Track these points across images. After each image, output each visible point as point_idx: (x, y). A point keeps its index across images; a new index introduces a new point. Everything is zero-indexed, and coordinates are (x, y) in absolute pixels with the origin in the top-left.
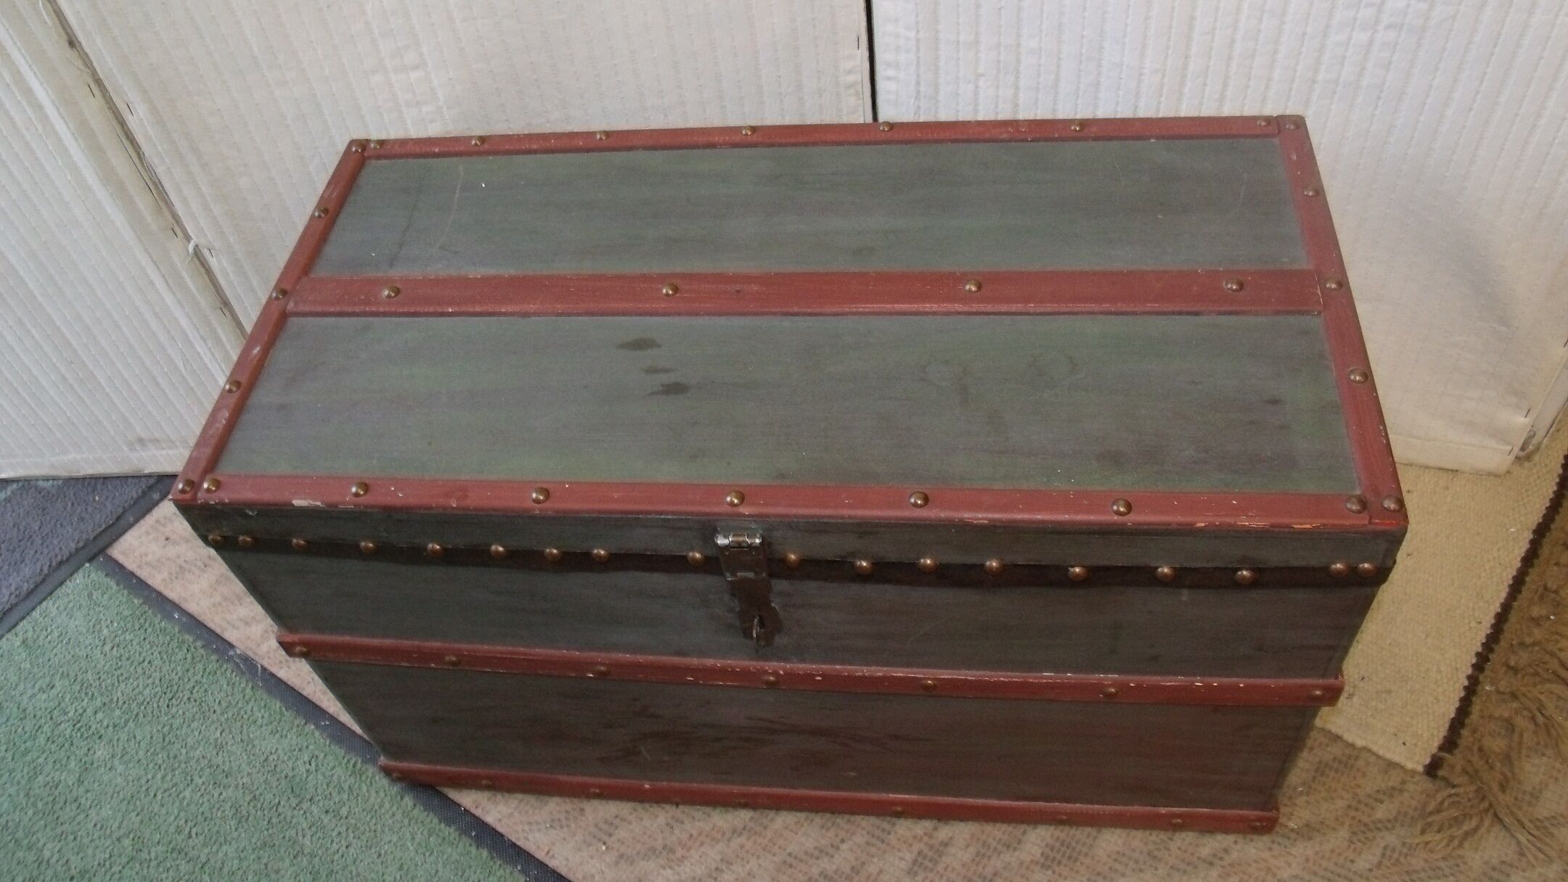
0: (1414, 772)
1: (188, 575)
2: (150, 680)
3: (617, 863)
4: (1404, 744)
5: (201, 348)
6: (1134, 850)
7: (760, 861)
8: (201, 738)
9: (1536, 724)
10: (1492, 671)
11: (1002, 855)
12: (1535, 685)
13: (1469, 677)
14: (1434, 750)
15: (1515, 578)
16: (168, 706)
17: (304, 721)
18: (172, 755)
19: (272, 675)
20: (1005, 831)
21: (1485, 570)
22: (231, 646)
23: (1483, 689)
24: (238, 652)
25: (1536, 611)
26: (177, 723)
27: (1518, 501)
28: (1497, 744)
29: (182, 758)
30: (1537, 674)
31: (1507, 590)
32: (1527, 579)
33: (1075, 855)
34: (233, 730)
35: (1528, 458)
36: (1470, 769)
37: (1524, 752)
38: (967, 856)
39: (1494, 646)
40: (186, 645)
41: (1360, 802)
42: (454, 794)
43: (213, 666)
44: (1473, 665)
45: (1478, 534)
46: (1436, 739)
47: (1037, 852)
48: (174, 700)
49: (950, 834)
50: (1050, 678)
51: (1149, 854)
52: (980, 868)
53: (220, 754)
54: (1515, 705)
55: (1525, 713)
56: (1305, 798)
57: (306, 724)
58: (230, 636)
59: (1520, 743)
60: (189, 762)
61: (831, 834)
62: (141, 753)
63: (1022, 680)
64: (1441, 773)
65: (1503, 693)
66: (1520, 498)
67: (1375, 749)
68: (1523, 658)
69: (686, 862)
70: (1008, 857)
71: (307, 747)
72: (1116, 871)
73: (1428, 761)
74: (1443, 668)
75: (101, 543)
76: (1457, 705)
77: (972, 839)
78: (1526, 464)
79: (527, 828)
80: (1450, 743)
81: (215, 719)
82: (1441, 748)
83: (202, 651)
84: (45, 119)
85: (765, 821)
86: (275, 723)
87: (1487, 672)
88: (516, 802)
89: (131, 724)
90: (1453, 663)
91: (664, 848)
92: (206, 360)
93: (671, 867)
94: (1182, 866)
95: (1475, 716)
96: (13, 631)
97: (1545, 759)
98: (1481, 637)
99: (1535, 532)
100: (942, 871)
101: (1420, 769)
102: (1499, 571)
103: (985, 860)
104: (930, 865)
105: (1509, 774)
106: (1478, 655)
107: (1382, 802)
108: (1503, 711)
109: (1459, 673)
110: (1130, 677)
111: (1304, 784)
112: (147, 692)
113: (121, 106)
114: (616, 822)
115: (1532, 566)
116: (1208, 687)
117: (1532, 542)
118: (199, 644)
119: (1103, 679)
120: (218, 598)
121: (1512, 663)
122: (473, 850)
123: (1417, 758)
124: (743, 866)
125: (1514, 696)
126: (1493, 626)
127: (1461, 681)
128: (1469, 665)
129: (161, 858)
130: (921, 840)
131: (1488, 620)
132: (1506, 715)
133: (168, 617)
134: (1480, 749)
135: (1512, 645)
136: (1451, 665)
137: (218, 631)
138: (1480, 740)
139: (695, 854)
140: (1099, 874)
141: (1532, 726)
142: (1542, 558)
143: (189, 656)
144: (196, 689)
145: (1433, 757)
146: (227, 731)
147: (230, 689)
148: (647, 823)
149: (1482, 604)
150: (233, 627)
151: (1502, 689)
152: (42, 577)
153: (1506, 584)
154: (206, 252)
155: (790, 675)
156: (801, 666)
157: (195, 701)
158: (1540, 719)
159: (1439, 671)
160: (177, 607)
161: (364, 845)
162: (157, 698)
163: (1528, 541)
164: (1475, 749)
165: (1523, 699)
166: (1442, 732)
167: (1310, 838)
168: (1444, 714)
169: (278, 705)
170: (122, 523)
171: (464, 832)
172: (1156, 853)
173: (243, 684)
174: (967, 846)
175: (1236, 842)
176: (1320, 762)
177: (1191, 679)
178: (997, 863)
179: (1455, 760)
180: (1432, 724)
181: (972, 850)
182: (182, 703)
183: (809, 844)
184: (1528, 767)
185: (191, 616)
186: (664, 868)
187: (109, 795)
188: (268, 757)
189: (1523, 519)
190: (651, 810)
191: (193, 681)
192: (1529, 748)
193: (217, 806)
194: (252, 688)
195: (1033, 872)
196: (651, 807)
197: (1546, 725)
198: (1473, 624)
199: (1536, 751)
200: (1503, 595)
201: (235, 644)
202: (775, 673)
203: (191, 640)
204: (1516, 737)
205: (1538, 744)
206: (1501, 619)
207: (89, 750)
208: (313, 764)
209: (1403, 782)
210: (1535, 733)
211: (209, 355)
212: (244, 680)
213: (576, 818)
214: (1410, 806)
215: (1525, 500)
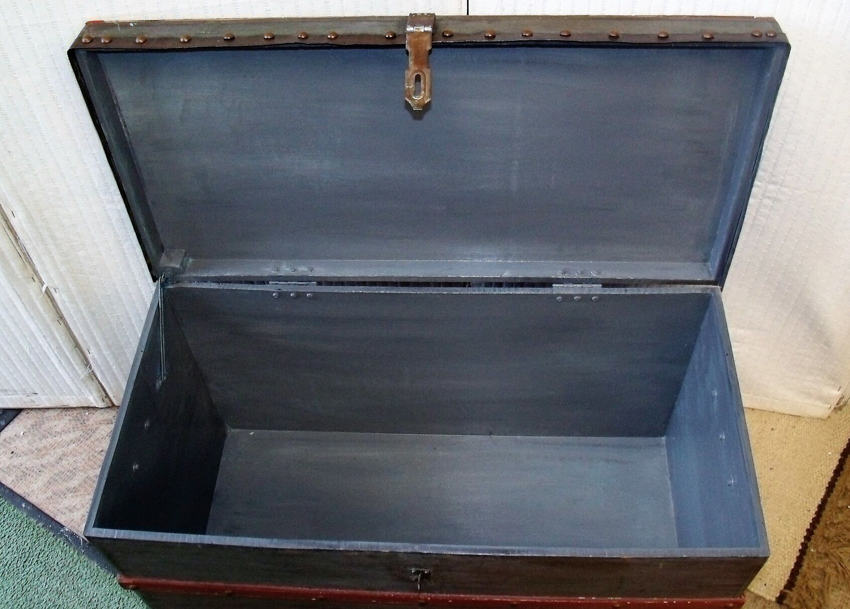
0: (770, 601)
1: (28, 478)
2: (10, 549)
4: (765, 585)
5: (42, 341)
8: (47, 587)
9: (838, 571)
10: (815, 540)
12: (838, 548)
13: (802, 544)
14: (782, 588)
15: (830, 483)
16: (24, 567)
17: (113, 575)
18: (28, 599)
21: (814, 478)
22: (62, 526)
23: (810, 551)
24: (67, 530)
25: (841, 503)
26: (31, 577)
27: (833, 435)
28: (815, 585)
29: (36, 601)
30: (839, 541)
31: (825, 490)
32: (836, 483)
34: (68, 582)
35: (840, 409)
36: (801, 599)
37: (830, 588)
39: (816, 525)
40: (32, 525)
43: (52, 539)
44: (804, 537)
45: (810, 456)
46: (783, 581)
48: (27, 563)
50: (583, 600)
54: (827, 560)
55: (832, 565)
58: (60, 519)
59: (828, 583)
62: (8, 598)
63: (567, 601)
64: (785, 602)
65: (820, 553)
66: (835, 433)
68: (832, 532)
71: (116, 593)
73: (778, 595)
74: (788, 538)
76: (795, 561)
78: (839, 412)
80: (790, 585)
81: (55, 575)
82: (786, 587)
83: (43, 530)
86: (94, 577)
87: (812, 541)
90: (794, 536)
92: (45, 348)
95: (804, 568)
97: (842, 592)
98: (810, 520)
99: (842, 454)
101: (774, 599)
102: (821, 479)
105: (822, 601)
106: (808, 530)
108: (819, 565)
109: (797, 541)
110: (628, 599)
112: (8, 557)
115: (839, 475)
116: (671, 603)
117: (840, 461)
118: (40, 524)
119: (612, 600)
120: (50, 494)
121: (826, 536)
123: (772, 593)
125: (827, 555)
126: (816, 513)
127: (798, 546)
128: (803, 537)
131: (814, 509)
132: (821, 567)
133: (19, 506)
134: (807, 587)
135: (826, 524)
136: (792, 537)
137: (52, 515)
138: (806, 582)
141: (835, 573)
142: (845, 471)
143: (35, 532)
144: (41, 555)
145: (781, 592)
146: (64, 583)
147: (63, 554)
149: (811, 499)
150: (62, 513)
151: (820, 551)
153: (825, 487)
154: (52, 291)
155: (434, 600)
156: (440, 595)
157: (41, 563)
158: (840, 568)
159: (786, 541)
160: (23, 499)
162: (16, 561)
163: (838, 460)
164: (804, 587)
165: (831, 557)
166: (787, 577)
168: (788, 567)
169: (96, 565)
177: (661, 599)
179: (793, 594)
180: (781, 573)
182: (33, 564)
184: (832, 597)
185: (33, 506)
188: (91, 599)
189: (836, 446)
191: (39, 550)
192: (833, 586)
194: (78, 554)
197: (842, 571)
199: (837, 587)
200: (823, 494)
201: (63, 524)
203: (35, 522)
204: (827, 579)
205: (838, 583)
206: (821, 508)
209: (764, 607)
210: (837, 577)
211: (47, 345)
212: (72, 549)
215: (838, 434)
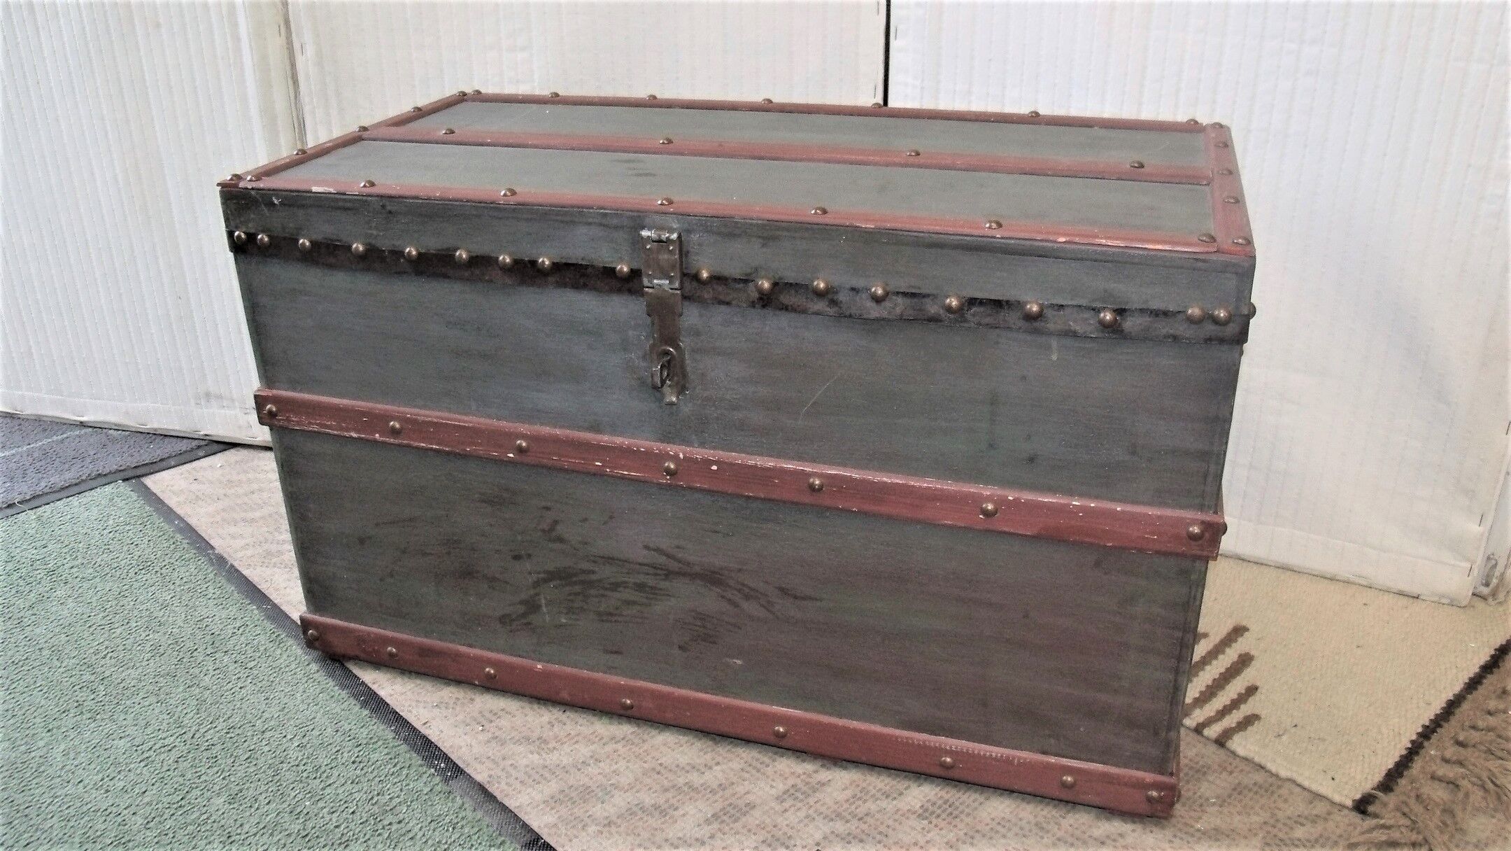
0: (1342, 806)
1: (200, 502)
2: (131, 555)
3: (489, 741)
4: (1333, 780)
6: (1021, 819)
7: (629, 764)
8: (152, 597)
9: (1485, 790)
10: (1438, 741)
11: (878, 802)
12: (1486, 759)
13: (1413, 742)
14: (1368, 789)
15: (1471, 679)
16: (136, 573)
17: (249, 602)
18: (120, 604)
19: (237, 571)
20: (888, 784)
21: (1440, 669)
22: (212, 548)
23: (1427, 752)
25: (1493, 704)
26: (137, 585)
27: (1481, 627)
28: (1437, 796)
29: (128, 607)
30: (1490, 751)
31: (1462, 686)
32: (1484, 681)
33: (956, 813)
34: (183, 597)
36: (1403, 807)
37: (1469, 810)
38: (841, 797)
40: (174, 540)
41: (1277, 821)
42: (357, 671)
43: (189, 556)
44: (1418, 733)
45: (1435, 643)
46: (1370, 781)
47: (917, 805)
48: (143, 570)
49: (830, 777)
51: (1036, 825)
52: (853, 807)
53: (163, 611)
54: (1461, 770)
55: (1473, 778)
56: (1216, 808)
57: (250, 604)
58: (214, 541)
59: (1466, 802)
60: (133, 611)
61: (708, 756)
62: (95, 598)
64: (1371, 809)
65: (1449, 759)
66: (1483, 626)
67: (1300, 780)
68: (1474, 737)
69: (555, 752)
70: (884, 804)
71: (242, 618)
72: (997, 832)
73: (1358, 796)
74: (1384, 731)
75: (139, 472)
76: (1397, 759)
77: (851, 784)
79: (414, 704)
80: (1385, 786)
81: (172, 588)
82: (1375, 788)
84: (238, 50)
85: (646, 737)
86: (222, 599)
87: (1433, 741)
88: (413, 685)
89: (98, 580)
90: (1396, 730)
91: (538, 739)
93: (538, 754)
94: (1070, 840)
95: (1414, 770)
96: (34, 510)
98: (1429, 715)
99: (1498, 649)
100: (812, 803)
101: (1349, 803)
102: (1455, 671)
103: (860, 802)
104: (801, 797)
105: (1451, 822)
106: (1425, 726)
107: (1302, 825)
108: (1447, 773)
109: (1402, 737)
111: (1217, 797)
112: (123, 562)
113: (297, 46)
114: (500, 713)
115: (1491, 673)
117: (1494, 655)
118: (185, 541)
121: (1461, 739)
122: (357, 708)
123: (1346, 792)
124: (611, 765)
125: (1461, 763)
126: (1443, 708)
127: (1403, 743)
128: (1414, 732)
129: (69, 668)
130: (799, 777)
131: (1439, 704)
132: (1450, 776)
133: (170, 521)
134: (1419, 795)
135: (1462, 725)
136: (1394, 729)
137: (207, 538)
139: (567, 748)
140: (977, 831)
141: (1480, 791)
142: (1502, 671)
143: (173, 546)
144: (166, 567)
145: (1366, 793)
146: (177, 597)
147: (195, 571)
148: (530, 719)
149: (1433, 691)
151: (1448, 756)
152: (77, 481)
153: (1461, 682)
155: (689, 461)
156: (701, 450)
157: (161, 574)
158: (1491, 786)
159: (1380, 733)
160: (179, 518)
161: (257, 689)
163: (1489, 654)
164: (1412, 794)
165: (1472, 768)
166: (1377, 777)
167: (1217, 840)
168: (1381, 764)
169: (231, 588)
170: (164, 464)
171: (356, 696)
172: (1044, 825)
173: (211, 572)
174: (845, 789)
175: (1134, 831)
176: (1239, 784)
178: (872, 806)
179: (1389, 799)
180: (1367, 770)
181: (849, 793)
182: (149, 573)
183: (683, 760)
184: (1473, 822)
185: (188, 525)
186: (532, 753)
187: (51, 620)
188: (204, 619)
189: (1485, 637)
190: (538, 710)
191: (167, 561)
192: (1476, 809)
193: (140, 642)
195: (908, 818)
196: (539, 708)
197: (1495, 789)
198: (1422, 704)
199: (1484, 812)
200: (1458, 688)
201: (216, 547)
202: (675, 458)
203: (180, 538)
204: (1461, 796)
205: (1487, 806)
206: (1453, 705)
207: (51, 589)
208: (241, 630)
209: (1329, 813)
210: (1484, 797)
212: (211, 569)
213: (463, 704)
214: (1333, 833)
215: (1489, 628)
